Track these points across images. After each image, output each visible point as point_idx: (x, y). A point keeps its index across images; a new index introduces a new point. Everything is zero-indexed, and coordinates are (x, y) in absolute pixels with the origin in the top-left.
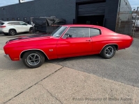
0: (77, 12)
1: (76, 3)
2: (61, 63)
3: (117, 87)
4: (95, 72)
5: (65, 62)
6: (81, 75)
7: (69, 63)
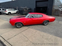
0: (36, 5)
1: (36, 2)
2: (28, 27)
3: (45, 35)
4: (39, 30)
5: (30, 26)
6: (34, 31)
7: (31, 27)
